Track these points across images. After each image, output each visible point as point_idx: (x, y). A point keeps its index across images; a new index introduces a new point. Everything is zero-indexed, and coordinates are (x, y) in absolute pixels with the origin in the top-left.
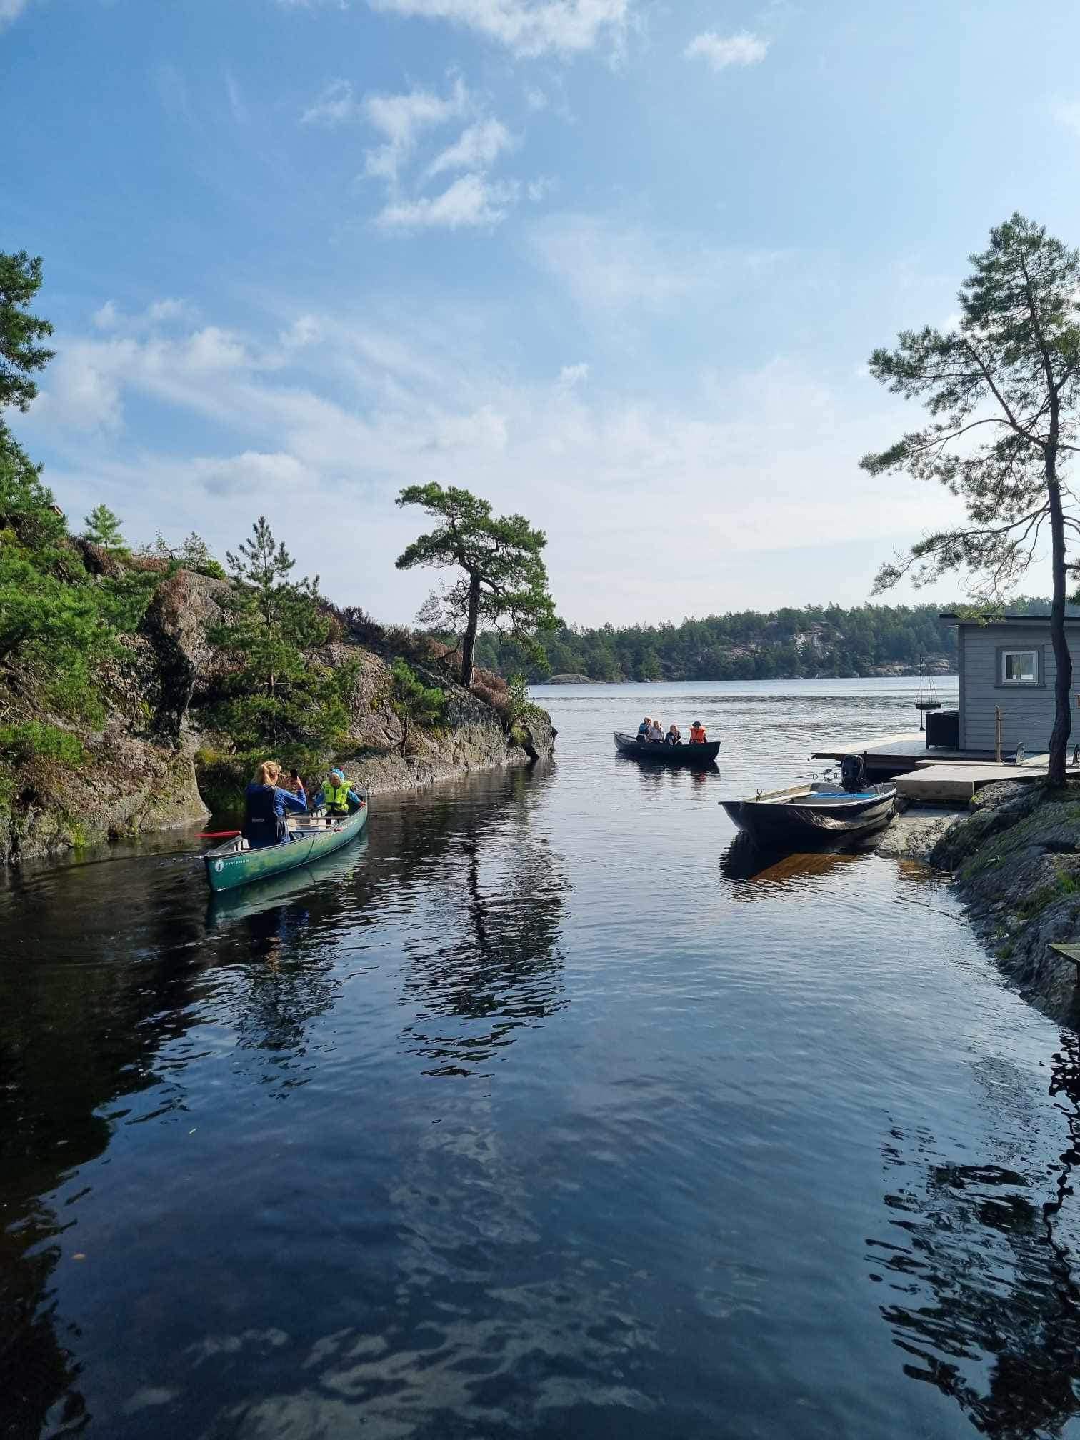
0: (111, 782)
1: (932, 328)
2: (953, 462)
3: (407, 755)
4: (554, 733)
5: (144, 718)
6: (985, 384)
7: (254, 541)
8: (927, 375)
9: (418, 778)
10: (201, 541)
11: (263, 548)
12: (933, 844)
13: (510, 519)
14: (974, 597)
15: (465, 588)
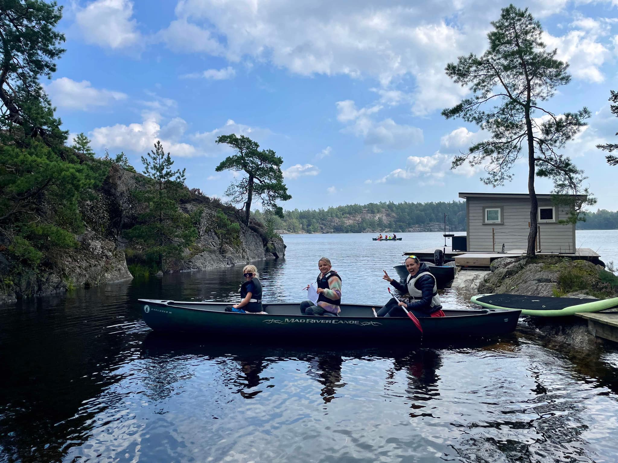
0: (86, 260)
1: (474, 54)
2: (482, 114)
3: (222, 254)
4: (285, 247)
5: (101, 231)
6: (497, 79)
7: (155, 151)
8: (472, 75)
9: (227, 264)
10: (126, 156)
11: (159, 155)
12: (478, 285)
13: (267, 151)
14: (491, 174)
15: (246, 182)
